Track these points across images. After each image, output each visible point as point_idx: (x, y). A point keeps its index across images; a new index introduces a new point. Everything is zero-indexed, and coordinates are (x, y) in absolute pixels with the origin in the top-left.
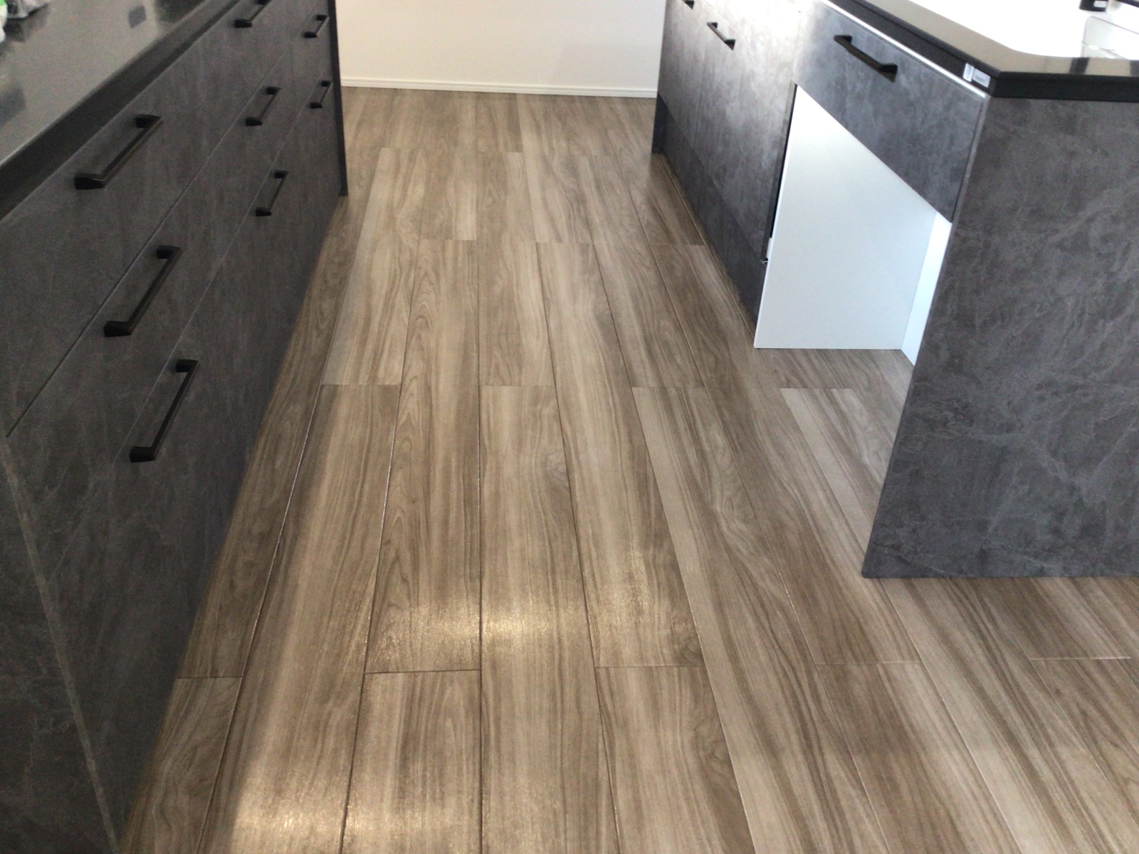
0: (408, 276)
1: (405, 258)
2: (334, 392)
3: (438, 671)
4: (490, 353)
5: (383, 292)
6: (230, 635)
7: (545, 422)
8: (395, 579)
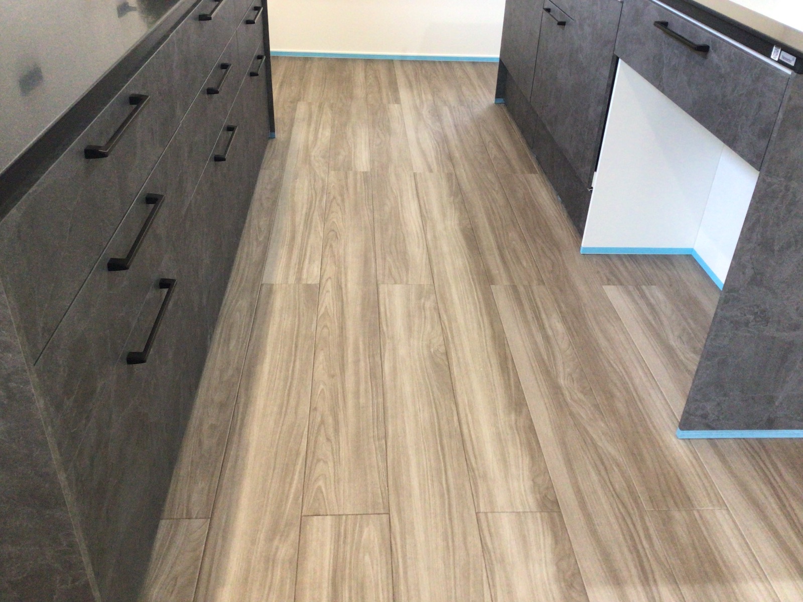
0: (321, 201)
1: (319, 185)
2: (271, 290)
3: (357, 515)
4: (384, 259)
5: (304, 212)
6: (200, 484)
7: (428, 313)
8: (322, 439)
